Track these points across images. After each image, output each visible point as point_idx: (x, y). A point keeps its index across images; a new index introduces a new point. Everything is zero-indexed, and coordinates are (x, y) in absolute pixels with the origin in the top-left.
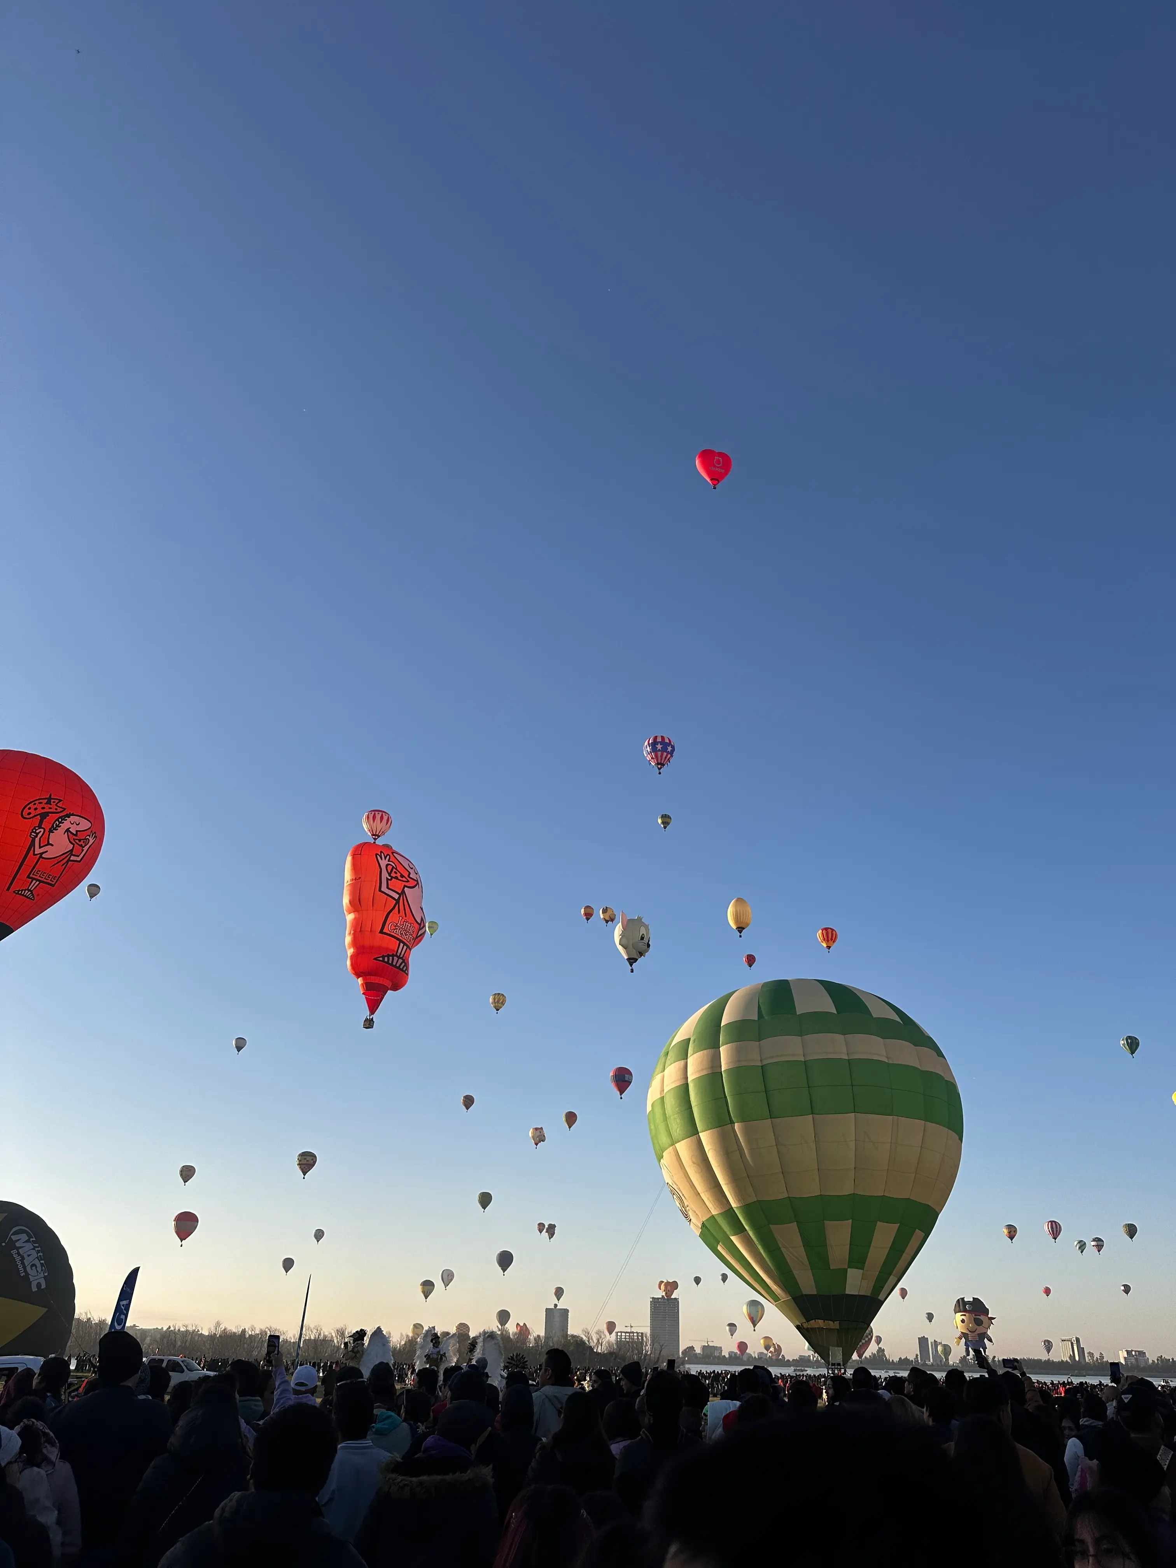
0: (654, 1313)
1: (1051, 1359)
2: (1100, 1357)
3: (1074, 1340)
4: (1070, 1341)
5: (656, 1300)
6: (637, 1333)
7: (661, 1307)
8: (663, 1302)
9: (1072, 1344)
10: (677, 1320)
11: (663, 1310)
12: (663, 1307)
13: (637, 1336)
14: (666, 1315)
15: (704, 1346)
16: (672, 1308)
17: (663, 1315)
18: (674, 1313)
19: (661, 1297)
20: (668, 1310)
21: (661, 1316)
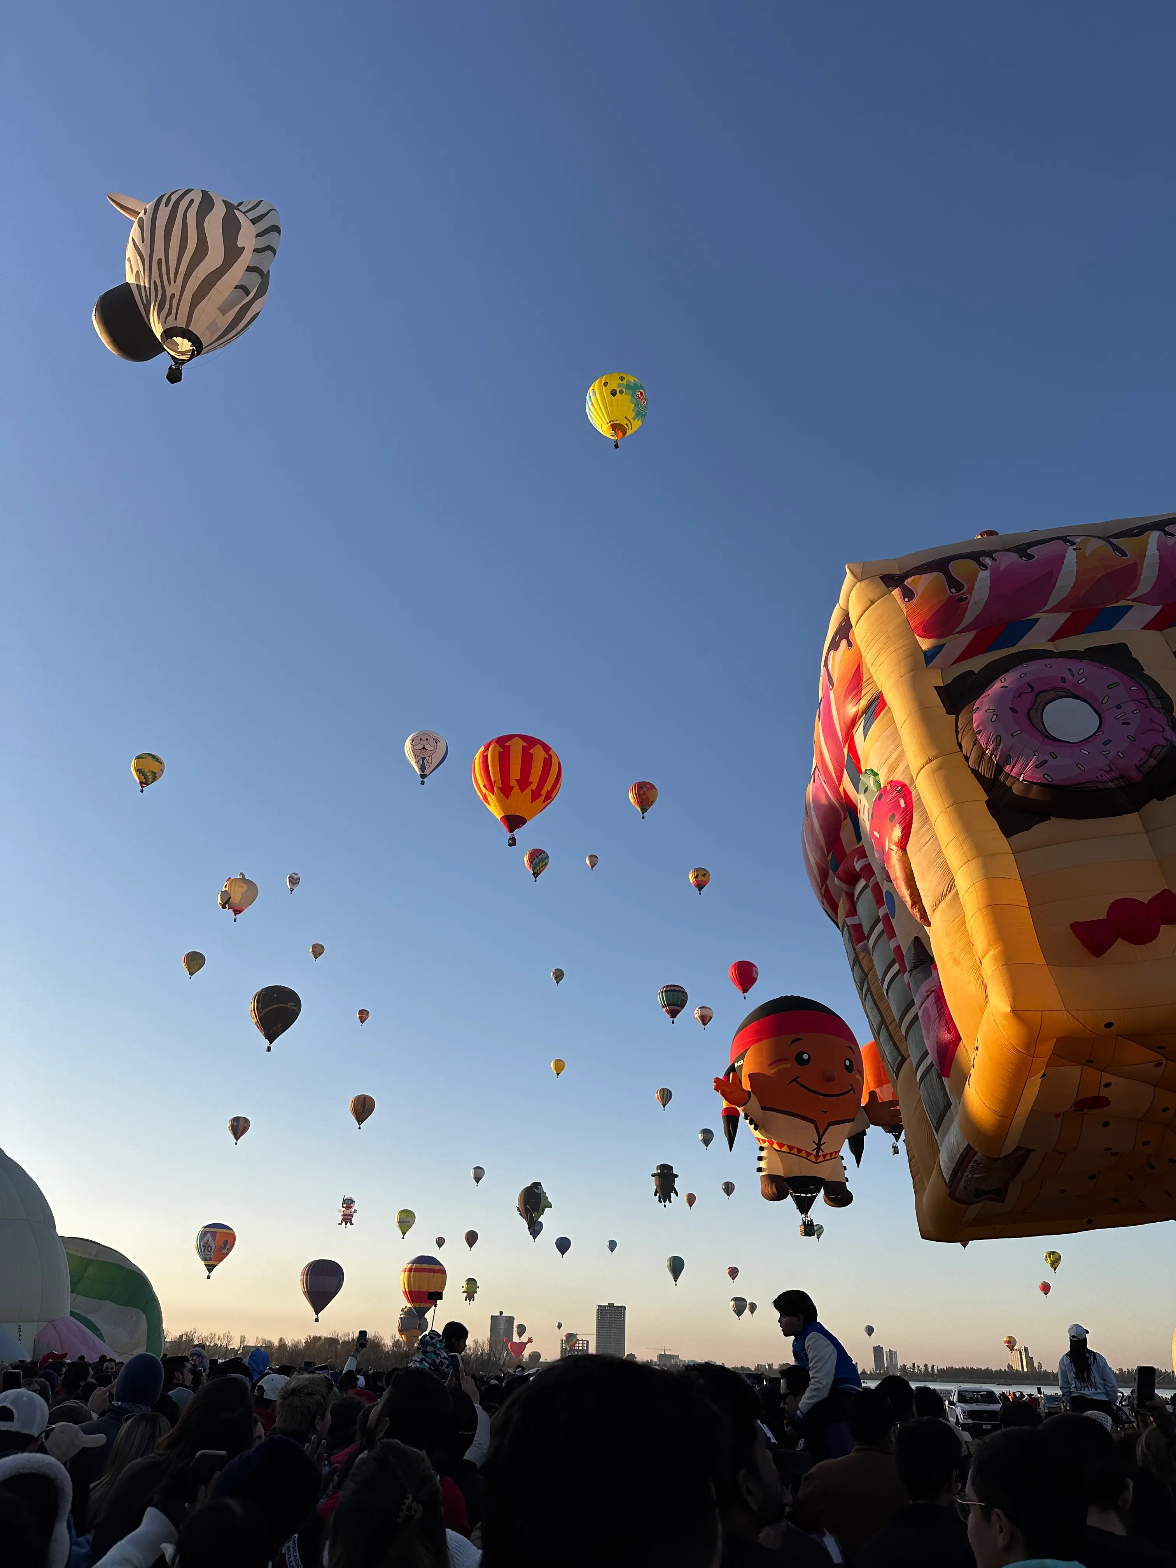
0: (600, 1321)
1: (989, 1368)
2: (1038, 1366)
3: (1022, 1350)
4: (1019, 1350)
5: (602, 1308)
6: (582, 1340)
7: (607, 1315)
8: (610, 1310)
9: (1021, 1353)
10: (623, 1328)
11: (610, 1318)
12: (610, 1315)
13: (583, 1344)
14: (612, 1323)
15: (660, 1354)
16: (618, 1315)
17: (610, 1323)
18: (621, 1321)
19: (607, 1305)
20: (615, 1318)
21: (608, 1324)
